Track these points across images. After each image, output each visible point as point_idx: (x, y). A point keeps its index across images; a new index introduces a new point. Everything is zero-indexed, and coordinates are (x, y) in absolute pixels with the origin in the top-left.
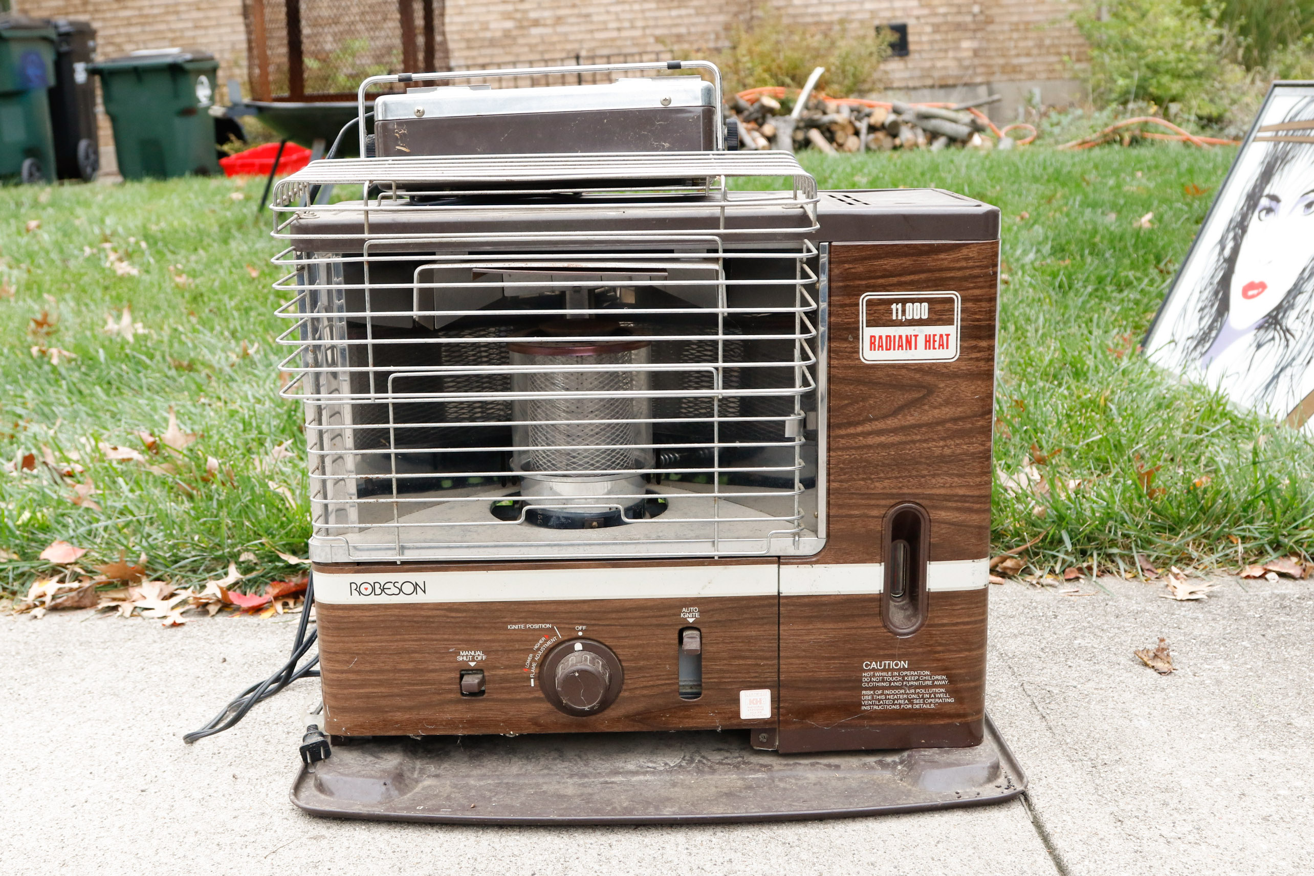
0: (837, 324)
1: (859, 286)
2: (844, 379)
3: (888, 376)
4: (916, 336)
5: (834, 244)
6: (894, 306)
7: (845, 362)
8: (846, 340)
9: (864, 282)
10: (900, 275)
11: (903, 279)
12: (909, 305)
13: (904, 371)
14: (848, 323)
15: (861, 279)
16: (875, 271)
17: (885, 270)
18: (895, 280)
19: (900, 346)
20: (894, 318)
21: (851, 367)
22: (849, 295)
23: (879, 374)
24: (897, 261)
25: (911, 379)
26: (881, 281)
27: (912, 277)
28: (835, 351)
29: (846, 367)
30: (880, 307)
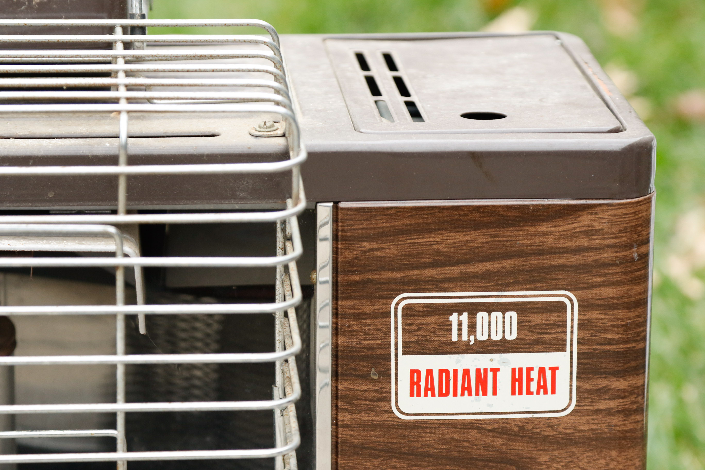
0: (350, 349)
1: (389, 281)
2: (362, 447)
3: (444, 441)
4: (495, 371)
5: (343, 205)
6: (454, 318)
7: (365, 417)
8: (366, 377)
9: (398, 275)
10: (467, 262)
11: (471, 269)
12: (481, 316)
13: (473, 433)
14: (371, 348)
15: (393, 270)
16: (419, 255)
17: (438, 252)
18: (456, 270)
19: (467, 389)
20: (455, 338)
21: (375, 426)
22: (371, 297)
23: (428, 438)
24: (460, 237)
25: (487, 447)
26: (429, 272)
27: (487, 266)
28: (345, 398)
29: (364, 426)
30: (428, 320)
